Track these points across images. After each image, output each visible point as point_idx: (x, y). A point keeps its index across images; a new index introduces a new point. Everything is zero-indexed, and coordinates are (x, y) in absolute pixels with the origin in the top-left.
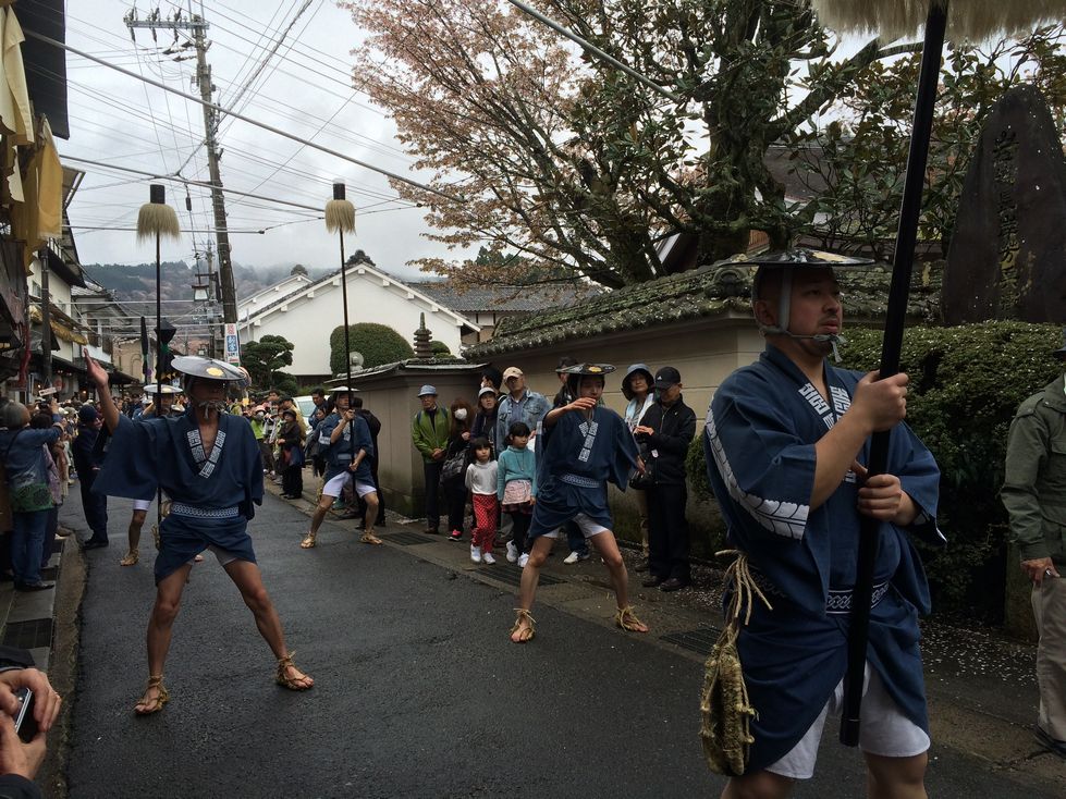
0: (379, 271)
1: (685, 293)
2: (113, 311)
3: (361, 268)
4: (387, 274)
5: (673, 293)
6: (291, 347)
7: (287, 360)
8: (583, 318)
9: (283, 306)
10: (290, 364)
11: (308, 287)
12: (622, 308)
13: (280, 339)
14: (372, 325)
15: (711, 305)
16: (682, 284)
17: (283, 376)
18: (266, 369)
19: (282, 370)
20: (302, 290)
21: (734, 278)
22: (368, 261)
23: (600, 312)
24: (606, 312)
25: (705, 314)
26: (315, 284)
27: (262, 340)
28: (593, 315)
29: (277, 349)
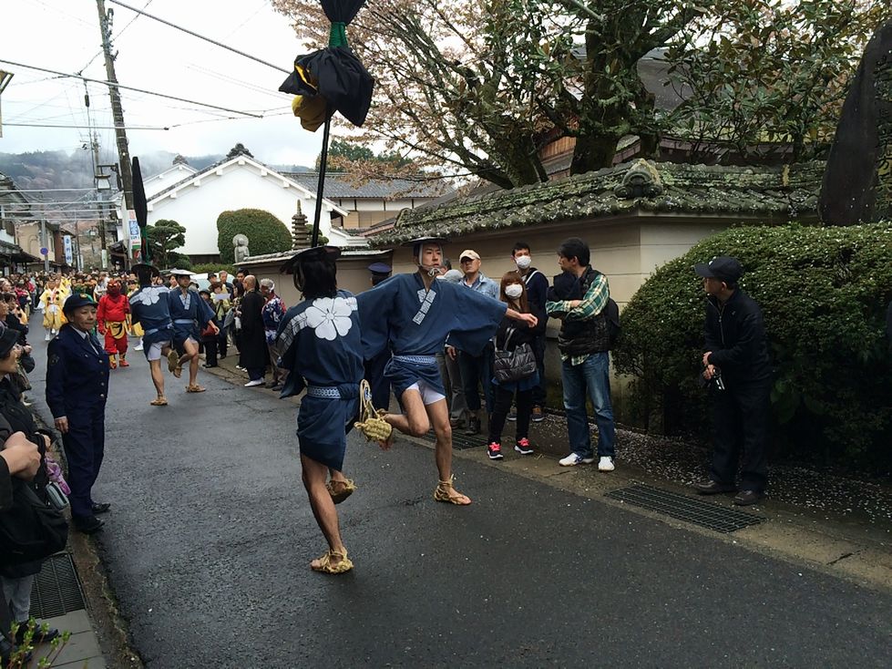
0: (257, 162)
1: (588, 192)
2: (14, 197)
3: (242, 159)
4: (264, 165)
5: (575, 192)
6: (183, 230)
7: (180, 241)
8: (485, 212)
9: (173, 193)
10: (183, 245)
11: (194, 176)
12: (525, 204)
13: (173, 223)
14: (254, 210)
15: (620, 205)
16: (584, 183)
17: (177, 256)
18: (161, 249)
19: (176, 250)
20: (189, 179)
21: (641, 181)
22: (247, 153)
23: (503, 208)
24: (508, 208)
25: (615, 212)
26: (201, 173)
27: (157, 224)
28: (496, 210)
29: (172, 232)
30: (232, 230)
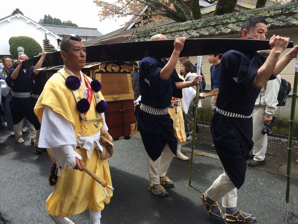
0: (25, 17)
3: (19, 15)
4: (29, 18)
22: (21, 13)
30: (16, 45)
